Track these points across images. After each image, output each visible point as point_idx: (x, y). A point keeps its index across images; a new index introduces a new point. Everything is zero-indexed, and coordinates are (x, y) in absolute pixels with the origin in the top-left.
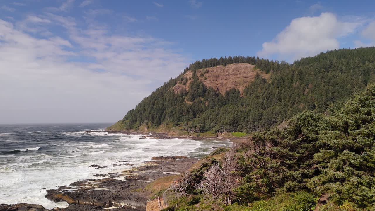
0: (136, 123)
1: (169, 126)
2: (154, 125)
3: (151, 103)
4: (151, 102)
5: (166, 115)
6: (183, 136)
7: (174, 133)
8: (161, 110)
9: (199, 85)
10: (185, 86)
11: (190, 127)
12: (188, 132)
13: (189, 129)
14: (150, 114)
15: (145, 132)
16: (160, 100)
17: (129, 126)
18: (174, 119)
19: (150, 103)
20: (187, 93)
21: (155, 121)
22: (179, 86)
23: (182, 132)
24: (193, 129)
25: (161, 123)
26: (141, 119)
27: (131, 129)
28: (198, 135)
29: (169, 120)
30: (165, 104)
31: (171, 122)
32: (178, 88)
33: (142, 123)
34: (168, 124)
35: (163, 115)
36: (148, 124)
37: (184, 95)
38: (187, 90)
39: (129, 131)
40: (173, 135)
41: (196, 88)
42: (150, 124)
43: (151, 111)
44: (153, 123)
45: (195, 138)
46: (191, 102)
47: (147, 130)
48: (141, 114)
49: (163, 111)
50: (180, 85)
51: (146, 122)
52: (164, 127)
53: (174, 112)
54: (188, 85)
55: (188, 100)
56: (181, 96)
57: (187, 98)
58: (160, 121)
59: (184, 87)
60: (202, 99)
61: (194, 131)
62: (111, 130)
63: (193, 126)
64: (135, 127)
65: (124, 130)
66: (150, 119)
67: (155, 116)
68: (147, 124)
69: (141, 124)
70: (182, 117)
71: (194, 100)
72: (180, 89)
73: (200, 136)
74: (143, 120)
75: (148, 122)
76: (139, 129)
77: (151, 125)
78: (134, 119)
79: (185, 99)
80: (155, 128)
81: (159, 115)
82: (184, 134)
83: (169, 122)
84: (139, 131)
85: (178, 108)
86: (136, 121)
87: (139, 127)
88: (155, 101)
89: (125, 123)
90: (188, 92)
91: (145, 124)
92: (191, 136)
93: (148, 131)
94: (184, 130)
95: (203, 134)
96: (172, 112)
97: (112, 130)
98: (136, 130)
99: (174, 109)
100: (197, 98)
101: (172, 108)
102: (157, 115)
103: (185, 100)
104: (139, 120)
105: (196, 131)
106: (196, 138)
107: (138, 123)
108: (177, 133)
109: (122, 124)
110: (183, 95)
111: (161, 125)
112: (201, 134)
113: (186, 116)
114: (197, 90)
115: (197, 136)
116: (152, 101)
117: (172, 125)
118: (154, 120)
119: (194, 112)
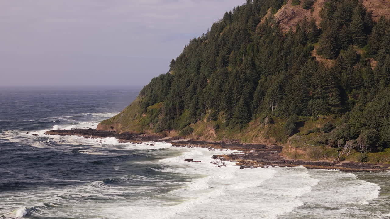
0: (181, 114)
1: (276, 125)
2: (232, 120)
3: (219, 59)
4: (217, 55)
5: (263, 94)
6: (326, 160)
7: (300, 151)
8: (249, 81)
9: (351, 11)
10: (310, 11)
11: (342, 138)
12: (336, 149)
13: (340, 141)
14: (221, 91)
15: (211, 141)
16: (242, 50)
17: (166, 121)
18: (288, 107)
19: (217, 59)
20: (318, 33)
21: (236, 111)
22: (293, 13)
23: (319, 148)
24: (350, 143)
25: (251, 116)
26: (197, 104)
27: (170, 129)
28: (365, 159)
29: (276, 110)
30: (257, 63)
31: (279, 115)
32: (291, 18)
33: (200, 114)
34: (272, 122)
35: (256, 95)
36: (216, 119)
37: (310, 37)
38: (318, 23)
39: (166, 136)
40: (296, 156)
41: (341, 18)
42: (222, 119)
43: (223, 82)
44: (230, 116)
45: (357, 166)
46: (331, 58)
47: (215, 135)
48: (195, 88)
49: (256, 84)
50: (297, 9)
51: (209, 112)
52: (263, 128)
53: (287, 89)
54: (320, 9)
55: (320, 52)
56: (301, 43)
57: (317, 46)
58: (249, 111)
59: (308, 13)
60: (361, 52)
61: (353, 148)
62: (112, 128)
63: (349, 134)
64: (182, 125)
65: (151, 132)
66: (223, 103)
67: (235, 97)
68: (214, 118)
69: (196, 115)
70: (311, 102)
71: (338, 53)
72: (296, 20)
73: (369, 162)
74: (201, 106)
75: (216, 112)
76: (192, 131)
77: (224, 121)
78: (177, 103)
79: (312, 48)
80: (235, 129)
81: (247, 96)
82: (328, 155)
83: (274, 115)
84: (194, 136)
85: (297, 77)
86: (182, 108)
87: (193, 126)
88: (229, 54)
89: (152, 111)
90: (320, 31)
91: (209, 118)
92: (344, 160)
93: (218, 137)
94: (326, 143)
95: (376, 155)
96: (281, 88)
97: (115, 130)
98: (185, 134)
99: (286, 80)
100: (346, 48)
101: (281, 76)
102: (239, 93)
103: (314, 53)
104: (191, 105)
105: (357, 149)
106: (360, 167)
107: (187, 113)
108: (308, 150)
109: (144, 115)
110: (307, 39)
111: (252, 122)
112: (372, 156)
113: (320, 100)
114: (344, 27)
115: (362, 161)
116: (220, 54)
117: (285, 123)
118: (232, 107)
119: (340, 88)
